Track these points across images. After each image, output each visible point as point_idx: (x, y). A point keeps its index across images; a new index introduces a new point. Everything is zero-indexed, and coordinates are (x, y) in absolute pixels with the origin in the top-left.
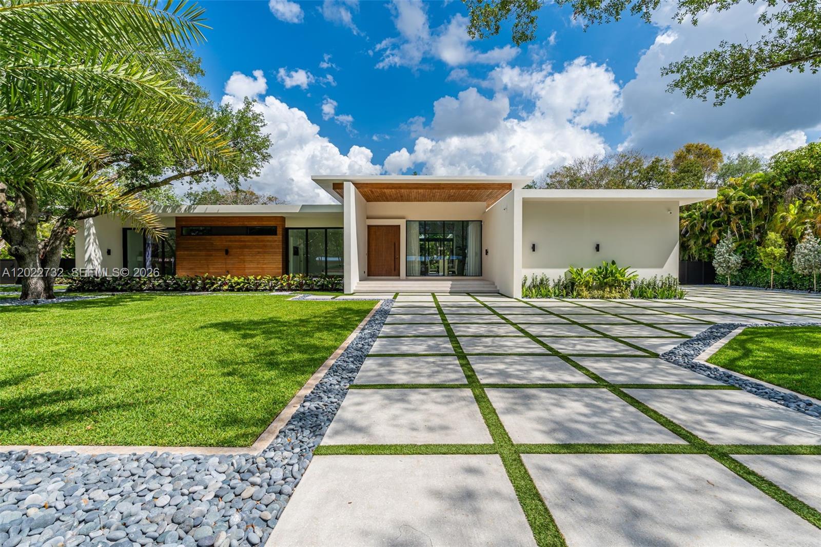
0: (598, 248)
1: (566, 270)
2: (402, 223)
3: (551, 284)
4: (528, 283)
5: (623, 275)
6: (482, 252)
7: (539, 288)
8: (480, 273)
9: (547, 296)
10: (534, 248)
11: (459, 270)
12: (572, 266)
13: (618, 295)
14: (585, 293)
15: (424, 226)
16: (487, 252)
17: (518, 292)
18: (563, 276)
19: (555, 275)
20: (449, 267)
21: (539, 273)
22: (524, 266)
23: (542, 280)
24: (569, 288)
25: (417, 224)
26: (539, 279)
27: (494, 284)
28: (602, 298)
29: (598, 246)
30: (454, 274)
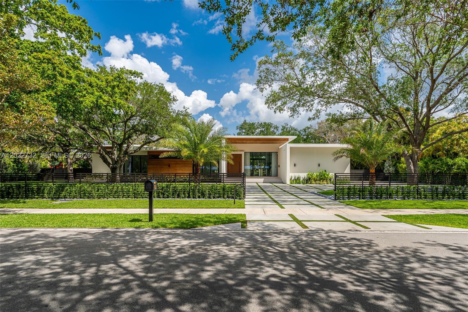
0: (319, 165)
1: (307, 174)
2: (243, 153)
3: (301, 179)
4: (293, 179)
5: (328, 175)
6: (278, 166)
7: (297, 180)
8: (277, 175)
9: (299, 183)
10: (295, 165)
11: (268, 173)
12: (309, 172)
13: (326, 183)
14: (314, 182)
15: (252, 154)
16: (279, 166)
17: (288, 182)
18: (306, 176)
19: (303, 175)
20: (263, 173)
21: (297, 175)
22: (291, 172)
23: (298, 177)
24: (308, 180)
25: (249, 153)
26: (297, 178)
27: (281, 179)
28: (320, 184)
29: (319, 164)
30: (265, 175)
